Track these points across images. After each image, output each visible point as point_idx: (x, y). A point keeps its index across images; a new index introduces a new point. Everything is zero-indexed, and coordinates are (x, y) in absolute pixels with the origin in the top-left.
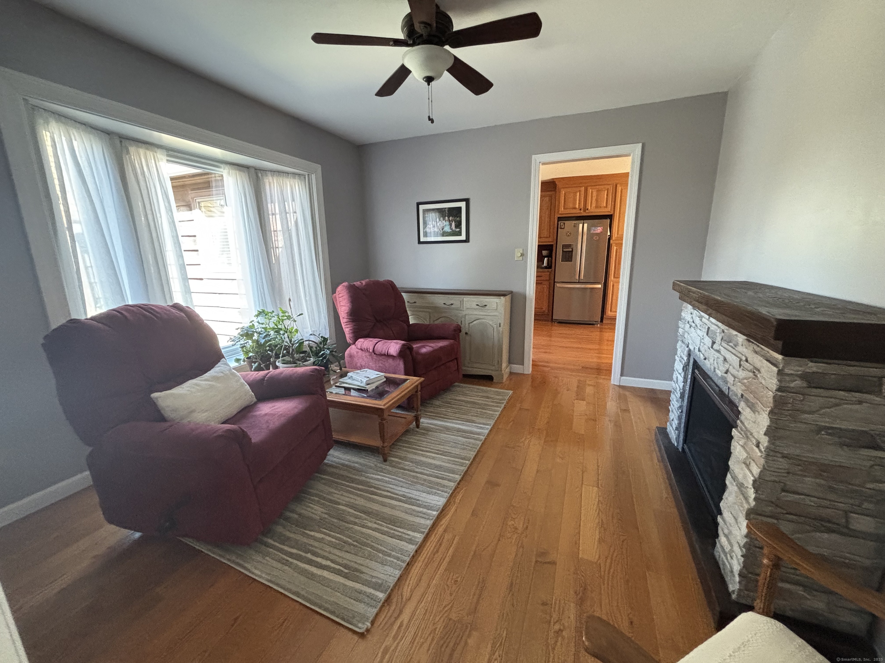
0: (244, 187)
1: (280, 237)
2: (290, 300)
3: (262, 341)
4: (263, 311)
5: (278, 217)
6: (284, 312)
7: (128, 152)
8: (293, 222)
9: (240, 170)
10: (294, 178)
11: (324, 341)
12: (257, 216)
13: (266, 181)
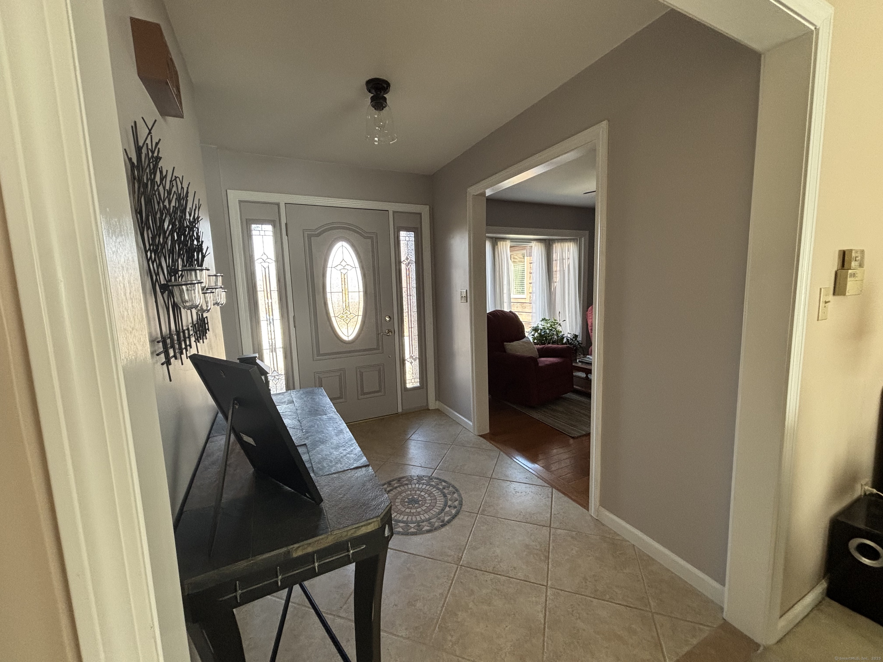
0: (542, 252)
1: (558, 275)
2: (559, 312)
3: (543, 334)
4: (545, 319)
5: (558, 261)
6: (555, 320)
7: (497, 245)
8: (567, 266)
9: (541, 242)
10: (570, 242)
11: (575, 337)
12: (547, 267)
13: (554, 246)
